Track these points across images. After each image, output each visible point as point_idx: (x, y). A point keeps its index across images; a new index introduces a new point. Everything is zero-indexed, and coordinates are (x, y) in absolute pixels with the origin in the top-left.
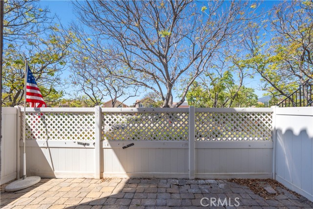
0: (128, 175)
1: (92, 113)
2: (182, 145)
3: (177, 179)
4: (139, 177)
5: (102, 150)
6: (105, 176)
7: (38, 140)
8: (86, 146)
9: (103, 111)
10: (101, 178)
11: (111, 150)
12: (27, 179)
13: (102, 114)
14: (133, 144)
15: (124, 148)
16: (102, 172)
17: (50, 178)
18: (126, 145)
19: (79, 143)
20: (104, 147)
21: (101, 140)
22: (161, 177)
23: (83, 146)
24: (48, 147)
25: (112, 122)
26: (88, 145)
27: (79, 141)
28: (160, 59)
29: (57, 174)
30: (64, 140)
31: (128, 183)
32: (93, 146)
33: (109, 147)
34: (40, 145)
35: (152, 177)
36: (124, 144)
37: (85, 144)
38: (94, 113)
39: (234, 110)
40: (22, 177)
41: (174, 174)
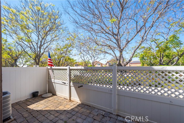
0: (80, 101)
1: (66, 69)
2: (108, 91)
3: (105, 111)
4: (85, 104)
5: (70, 87)
6: (71, 99)
7: (52, 79)
8: (65, 84)
9: (70, 68)
10: (70, 100)
11: (74, 87)
12: (48, 94)
13: (70, 70)
14: (82, 86)
15: (79, 87)
16: (70, 97)
17: (55, 95)
18: (79, 86)
19: (63, 82)
20: (71, 85)
21: (70, 82)
22: (96, 107)
23: (64, 84)
24: (54, 83)
25: (74, 74)
26: (66, 83)
27: (63, 81)
28: (114, 37)
29: (57, 94)
30: (58, 80)
31: (78, 106)
32: (67, 85)
33: (73, 86)
34: (53, 82)
35: (91, 106)
36: (78, 85)
37: (65, 83)
38: (67, 69)
39: (153, 68)
40: (47, 93)
41: (103, 107)
